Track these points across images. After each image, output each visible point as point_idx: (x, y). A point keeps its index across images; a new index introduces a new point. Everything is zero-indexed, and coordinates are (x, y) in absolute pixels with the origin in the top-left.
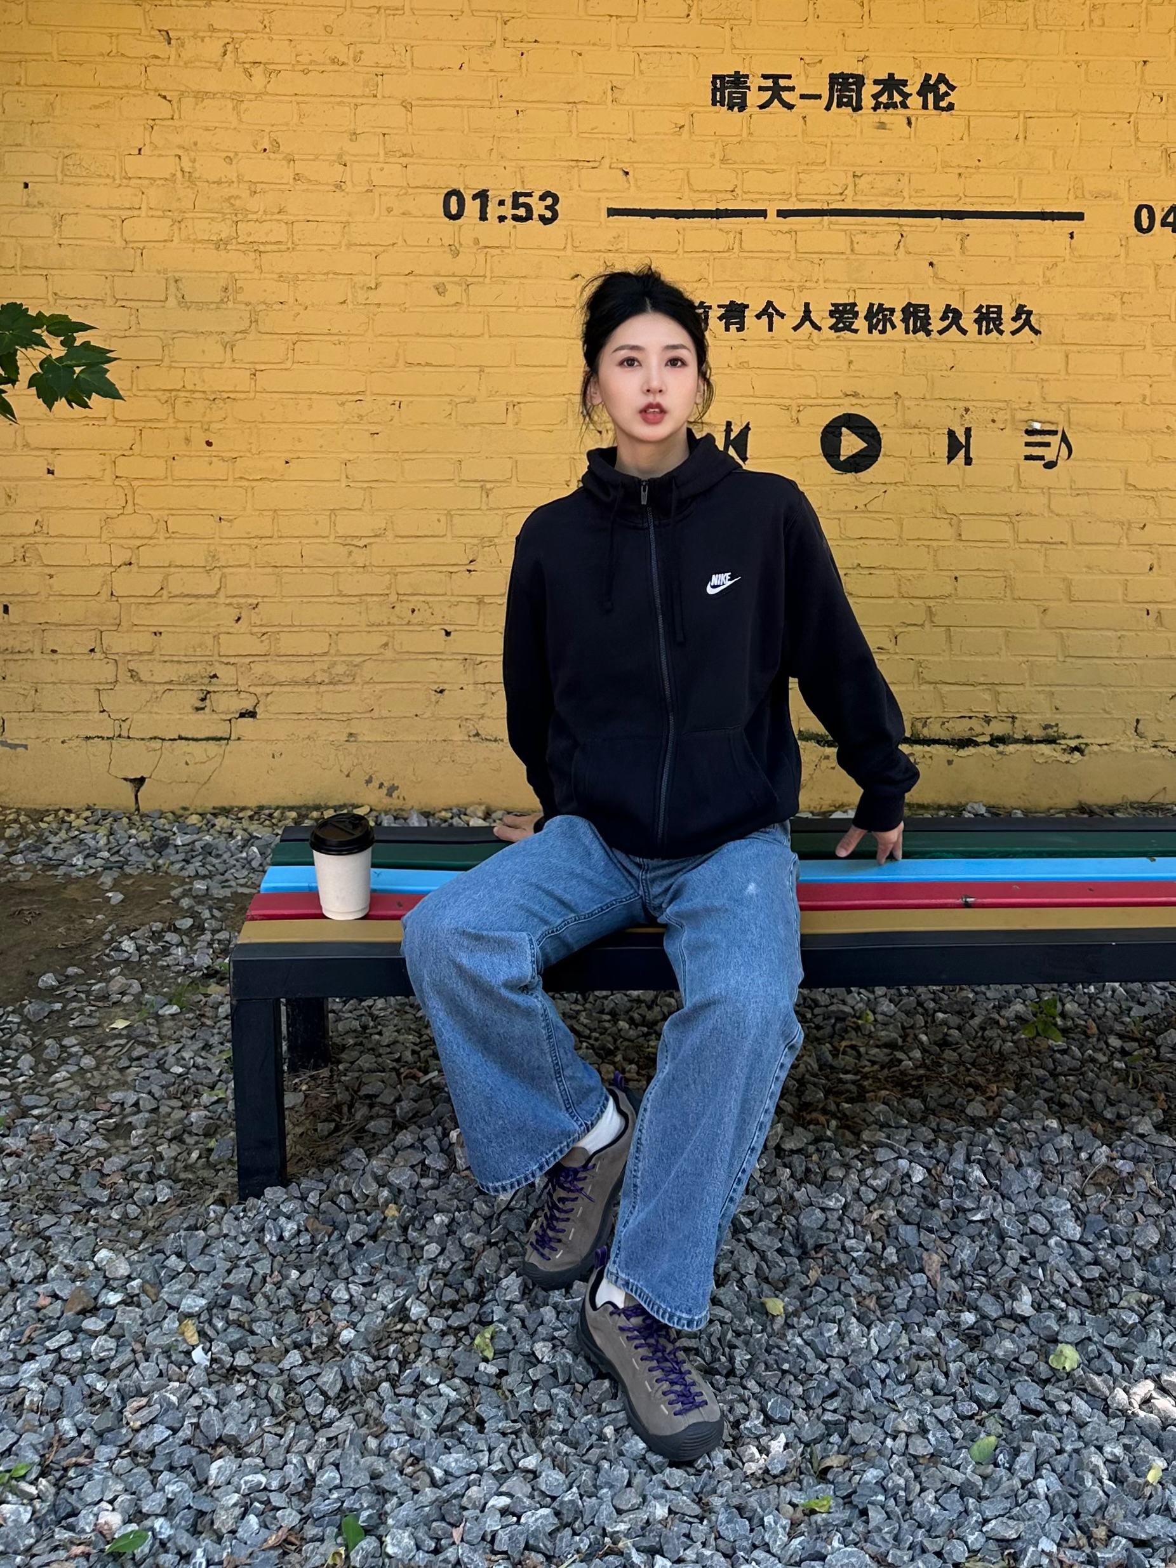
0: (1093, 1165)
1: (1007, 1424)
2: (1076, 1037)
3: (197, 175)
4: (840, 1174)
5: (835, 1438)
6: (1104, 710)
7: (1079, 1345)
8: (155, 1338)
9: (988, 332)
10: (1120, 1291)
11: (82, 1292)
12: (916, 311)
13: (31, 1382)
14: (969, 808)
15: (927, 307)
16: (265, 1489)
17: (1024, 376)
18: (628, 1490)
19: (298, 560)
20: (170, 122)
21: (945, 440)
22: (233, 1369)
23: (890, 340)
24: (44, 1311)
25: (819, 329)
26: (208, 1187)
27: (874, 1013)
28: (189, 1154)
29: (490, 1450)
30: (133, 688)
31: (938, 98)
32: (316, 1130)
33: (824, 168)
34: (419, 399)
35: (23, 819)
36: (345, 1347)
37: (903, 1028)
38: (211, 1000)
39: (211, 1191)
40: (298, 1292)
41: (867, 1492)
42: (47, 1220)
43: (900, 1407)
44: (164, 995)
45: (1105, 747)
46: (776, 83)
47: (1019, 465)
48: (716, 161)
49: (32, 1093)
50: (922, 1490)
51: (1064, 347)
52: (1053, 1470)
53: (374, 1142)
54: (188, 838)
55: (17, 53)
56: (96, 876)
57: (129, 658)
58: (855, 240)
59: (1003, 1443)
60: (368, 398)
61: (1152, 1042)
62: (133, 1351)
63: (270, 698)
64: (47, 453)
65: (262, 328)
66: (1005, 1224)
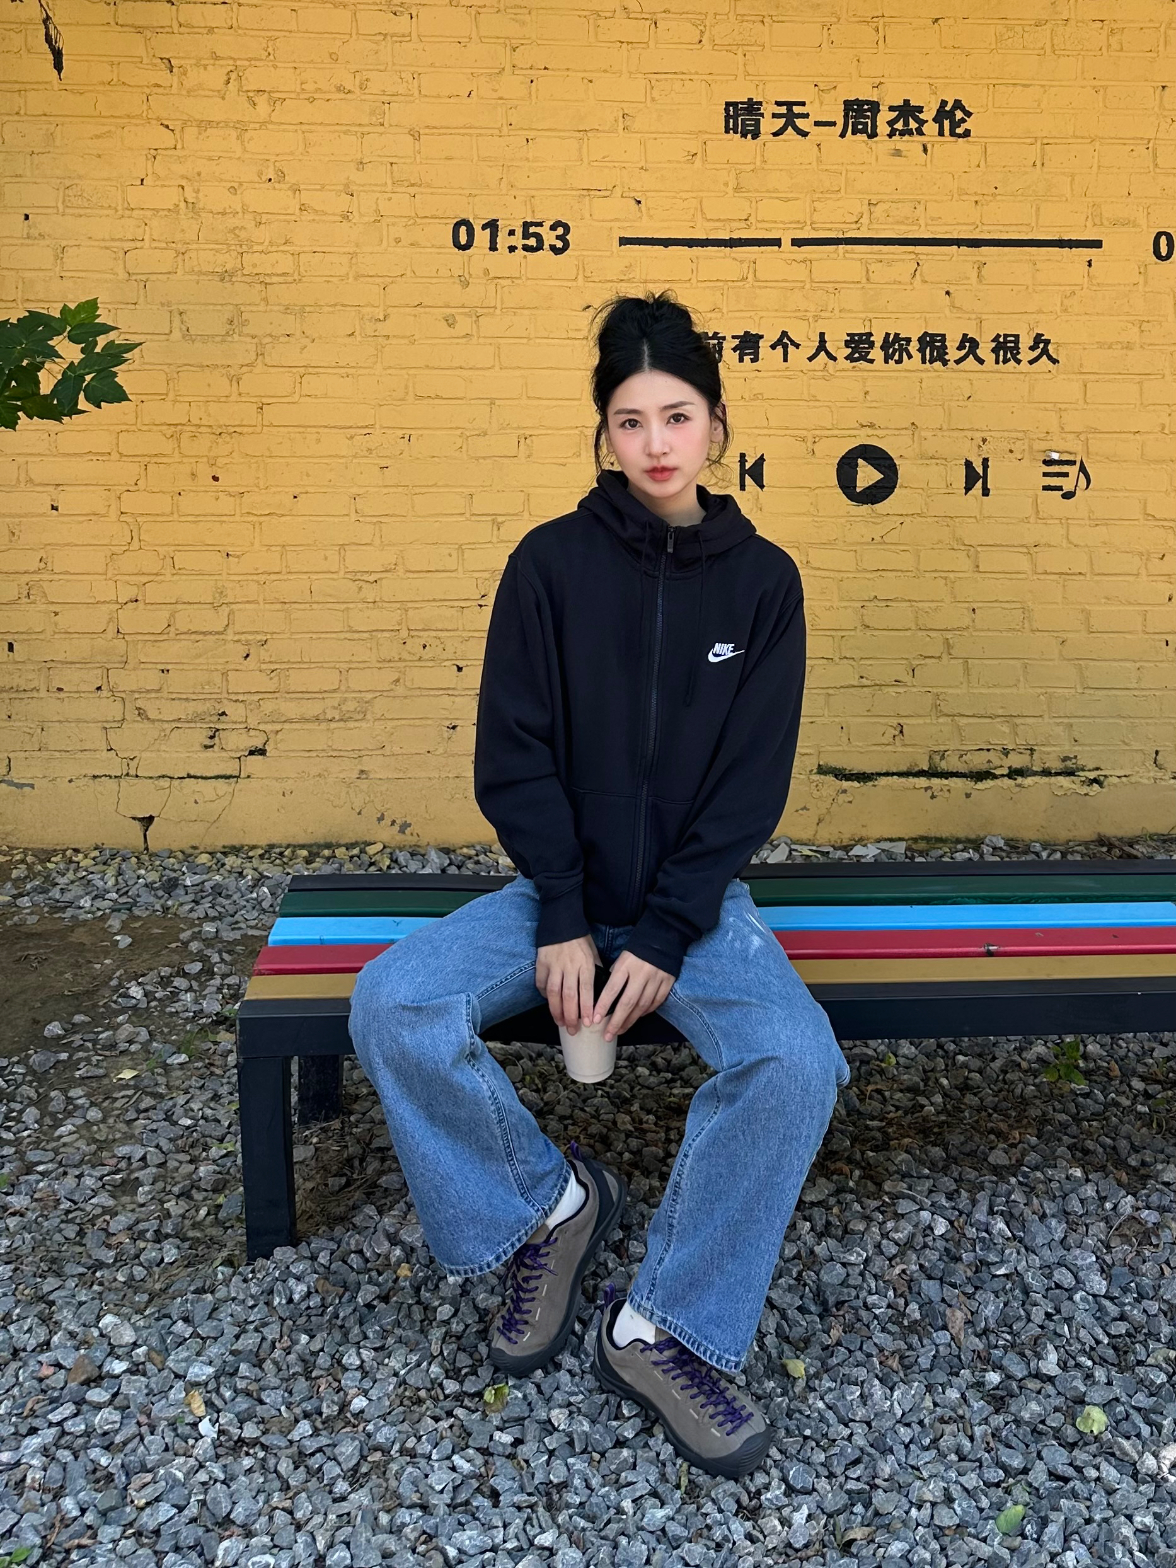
0: (1118, 1215)
1: (1034, 1492)
2: (1099, 1079)
3: (201, 205)
4: (861, 1227)
5: (859, 1508)
6: (1124, 742)
7: (1107, 1406)
8: (161, 1411)
9: (1006, 361)
10: (1147, 1348)
11: (86, 1361)
12: (933, 341)
13: (33, 1458)
14: (987, 841)
15: (944, 336)
17: (1042, 405)
19: (308, 598)
20: (173, 152)
21: (962, 471)
22: (241, 1441)
23: (906, 371)
24: (47, 1381)
25: (835, 359)
26: (216, 1246)
27: (896, 1056)
28: (197, 1211)
29: (505, 1526)
30: (141, 725)
31: (955, 125)
32: (326, 1185)
33: (839, 196)
34: (431, 432)
35: (30, 859)
36: (356, 1415)
37: (925, 1071)
38: (220, 1048)
39: (220, 1250)
40: (308, 1357)
42: (51, 1283)
43: (925, 1475)
44: (173, 1043)
45: (1124, 779)
46: (790, 110)
47: (1036, 496)
48: (730, 190)
49: (37, 1148)
50: (949, 1564)
51: (1083, 377)
52: (1082, 1542)
53: (386, 1198)
54: (197, 878)
55: (17, 82)
56: (104, 918)
57: (137, 696)
58: (872, 268)
59: (1031, 1512)
60: (377, 432)
61: (1175, 1084)
62: (139, 1424)
63: (280, 736)
64: (51, 489)
65: (268, 360)
66: (1029, 1278)
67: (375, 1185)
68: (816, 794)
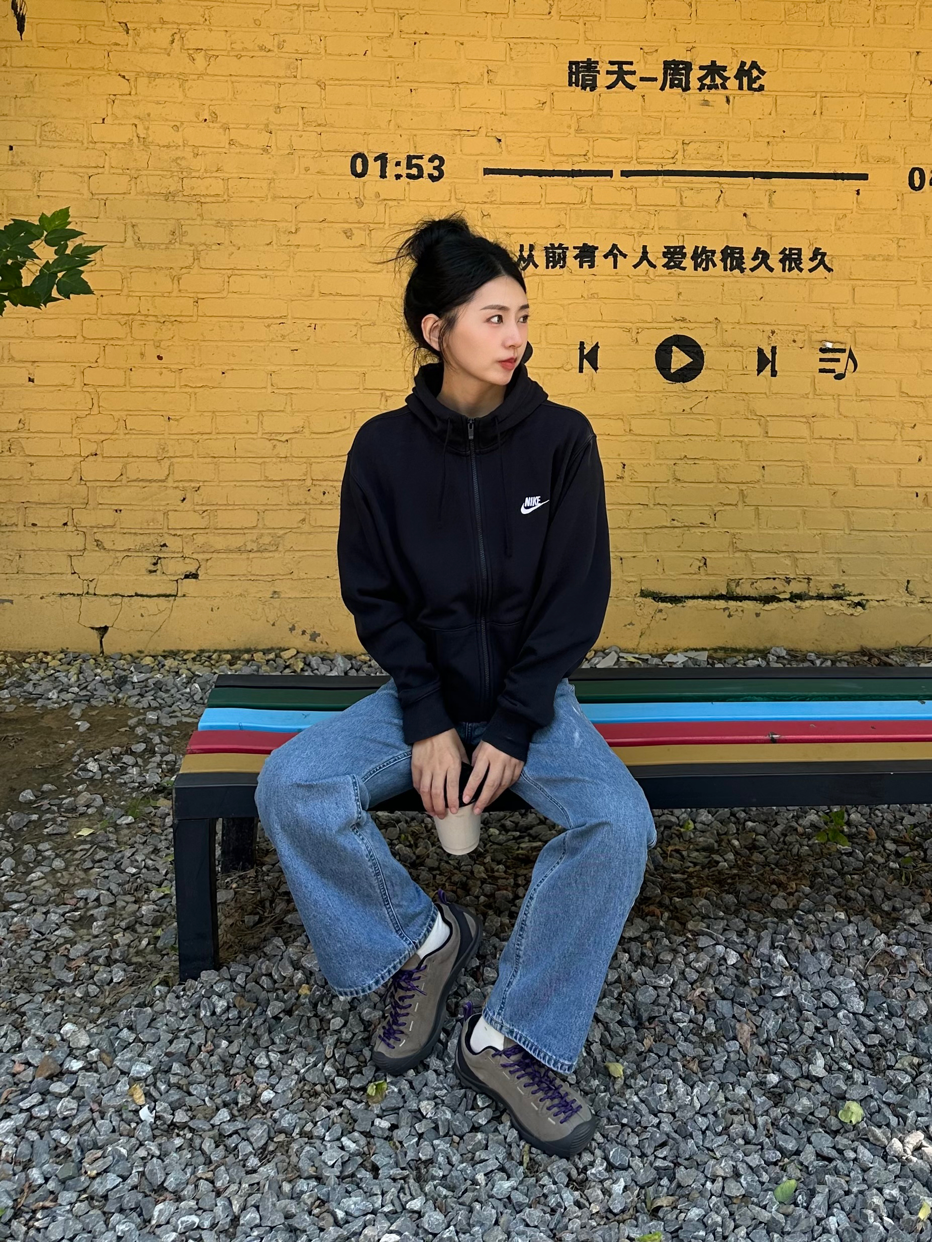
0: (874, 950)
1: (804, 1169)
2: (859, 842)
3: (150, 139)
4: (669, 958)
5: (665, 1182)
6: (882, 573)
7: (863, 1101)
8: (109, 1100)
9: (790, 269)
10: (895, 1056)
11: (50, 1060)
12: (733, 252)
13: (7, 1137)
14: (772, 651)
15: (741, 249)
16: (198, 1227)
17: (819, 305)
18: (496, 1227)
19: (233, 454)
20: (128, 97)
21: (755, 356)
22: (173, 1125)
23: (711, 276)
24: (18, 1076)
25: (654, 267)
26: (155, 969)
27: (694, 822)
28: (140, 942)
29: (383, 1194)
30: (99, 554)
31: (752, 81)
32: (243, 921)
33: (659, 137)
34: (332, 322)
35: (9, 660)
36: (265, 1105)
37: (718, 834)
38: (159, 812)
39: (158, 973)
40: (227, 1058)
41: (691, 1228)
42: (23, 997)
43: (718, 1155)
44: (122, 807)
45: (882, 603)
46: (620, 68)
47: (814, 377)
48: (572, 131)
49: (13, 891)
50: (736, 1227)
51: (852, 282)
52: (843, 1209)
53: (290, 932)
54: (143, 676)
55: (4, 40)
56: (67, 707)
57: (95, 530)
58: (685, 194)
59: (802, 1185)
60: (289, 322)
61: (920, 846)
62: (92, 1111)
63: (209, 563)
64: (28, 365)
65: (203, 265)
66: (802, 999)
67: (281, 922)
68: (639, 612)
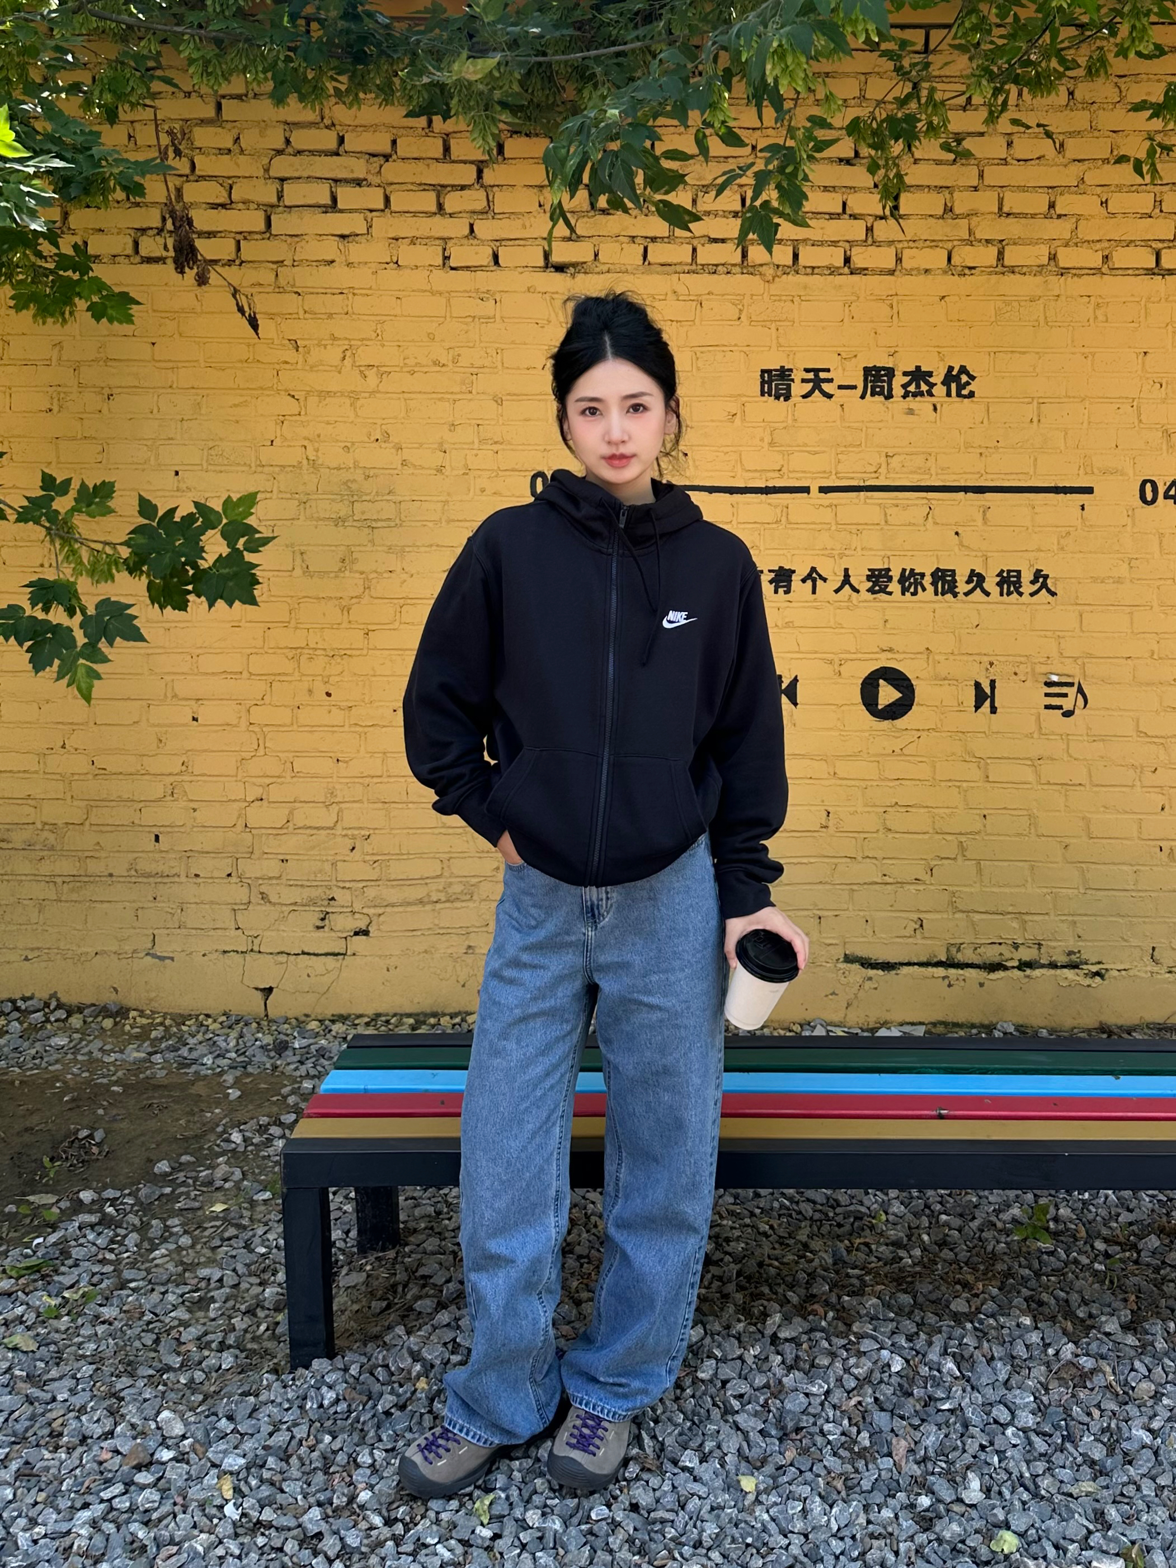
0: (1059, 1361)
2: (1065, 1240)
3: (320, 462)
4: (826, 1362)
6: (1123, 938)
8: (195, 1493)
9: (1009, 593)
11: (141, 1449)
12: (944, 576)
13: (82, 1528)
14: (999, 1027)
15: (953, 571)
17: (1042, 633)
19: (405, 799)
20: (298, 418)
21: (972, 692)
22: (259, 1523)
23: (921, 602)
24: (105, 1464)
25: (857, 591)
26: (268, 1357)
27: (887, 1213)
28: (258, 1327)
30: (264, 908)
31: (961, 387)
32: (370, 1308)
33: (860, 449)
35: (168, 1022)
36: (361, 1507)
37: (910, 1228)
39: (269, 1360)
42: (125, 1381)
44: (260, 1182)
45: (1124, 973)
46: (816, 375)
47: (1039, 715)
48: (766, 445)
49: (133, 1268)
51: (1079, 608)
53: (416, 1320)
54: (305, 1042)
56: (221, 1074)
57: (261, 882)
58: (889, 512)
61: (1134, 1247)
62: (175, 1504)
63: (382, 918)
64: (193, 703)
65: (373, 593)
66: (969, 1413)
67: (411, 1309)
68: (843, 980)
